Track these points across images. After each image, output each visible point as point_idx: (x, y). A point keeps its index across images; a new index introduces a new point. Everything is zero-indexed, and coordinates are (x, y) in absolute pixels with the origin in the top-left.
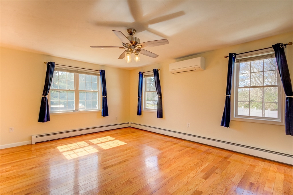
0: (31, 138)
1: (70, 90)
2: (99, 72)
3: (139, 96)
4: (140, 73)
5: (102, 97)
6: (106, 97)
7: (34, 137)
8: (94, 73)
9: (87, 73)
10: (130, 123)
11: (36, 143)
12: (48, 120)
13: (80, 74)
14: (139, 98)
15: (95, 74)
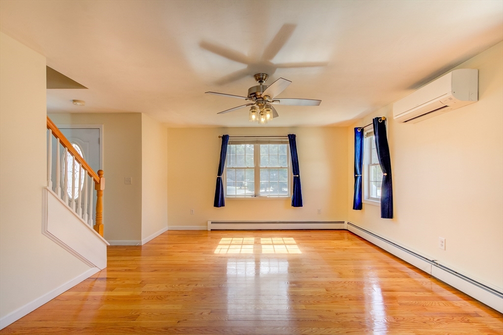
0: (207, 224)
1: (248, 168)
2: (288, 137)
3: (356, 173)
4: (356, 129)
5: (293, 176)
6: (298, 176)
7: (209, 223)
8: (281, 140)
9: (269, 142)
10: (346, 223)
11: (211, 230)
12: (223, 205)
13: (261, 145)
14: (356, 178)
15: (282, 142)
